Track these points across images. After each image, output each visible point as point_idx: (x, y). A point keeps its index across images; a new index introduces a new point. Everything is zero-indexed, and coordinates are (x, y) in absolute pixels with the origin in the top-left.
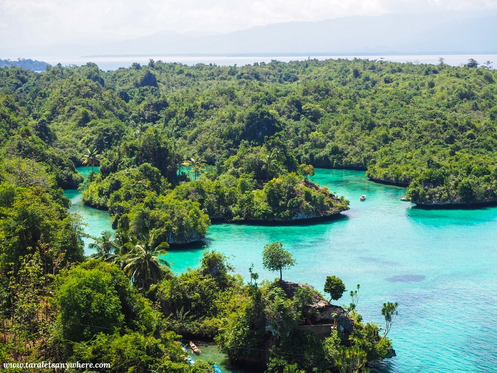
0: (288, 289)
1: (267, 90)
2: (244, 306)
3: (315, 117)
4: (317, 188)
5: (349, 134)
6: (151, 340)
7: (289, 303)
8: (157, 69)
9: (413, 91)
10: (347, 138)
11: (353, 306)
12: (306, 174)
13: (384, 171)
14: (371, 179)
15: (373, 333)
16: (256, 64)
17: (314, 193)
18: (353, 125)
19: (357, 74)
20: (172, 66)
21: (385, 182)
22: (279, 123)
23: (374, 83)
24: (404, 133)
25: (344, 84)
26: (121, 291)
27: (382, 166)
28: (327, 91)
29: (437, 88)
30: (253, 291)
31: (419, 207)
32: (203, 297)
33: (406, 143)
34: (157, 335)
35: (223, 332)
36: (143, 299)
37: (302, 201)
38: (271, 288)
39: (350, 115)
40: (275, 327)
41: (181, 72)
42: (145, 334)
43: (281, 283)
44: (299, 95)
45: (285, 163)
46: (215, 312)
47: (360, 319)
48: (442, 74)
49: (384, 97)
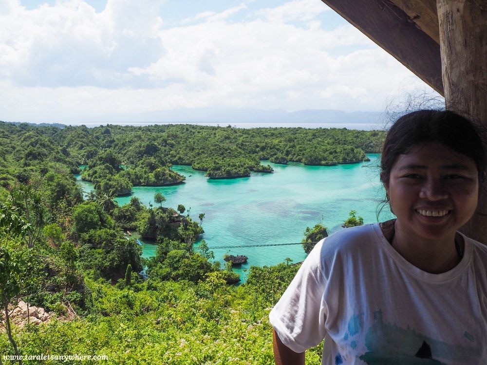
0: (164, 210)
1: (154, 135)
2: (147, 217)
3: (172, 146)
4: (173, 172)
5: (185, 152)
6: (112, 231)
7: (164, 215)
8: (110, 127)
9: (208, 136)
10: (184, 153)
11: (188, 215)
12: (169, 167)
13: (198, 166)
14: (193, 169)
15: (196, 225)
16: (149, 126)
17: (172, 174)
18: (186, 149)
19: (187, 130)
20: (116, 126)
21: (199, 169)
22: (158, 148)
23: (194, 133)
24: (205, 151)
25: (183, 133)
26: (99, 213)
27: (198, 164)
28: (176, 136)
29: (217, 135)
30: (151, 211)
31: (211, 178)
32: (131, 214)
33: (206, 155)
34: (114, 229)
35: (139, 227)
36: (108, 216)
37: (167, 178)
38: (157, 210)
39: (185, 145)
40: (159, 224)
41: (120, 129)
42: (110, 229)
43: (161, 208)
44: (166, 137)
45: (161, 163)
46: (136, 220)
47: (191, 220)
48: (219, 130)
49: (198, 138)
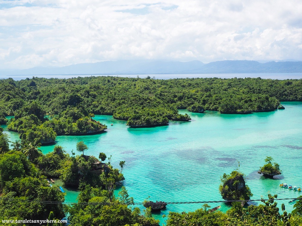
0: (86, 158)
1: (77, 87)
2: (70, 165)
3: (94, 96)
4: (96, 122)
5: (107, 102)
6: (35, 179)
7: (86, 163)
8: (36, 80)
9: (129, 87)
10: (106, 104)
11: (109, 163)
12: (91, 117)
13: (119, 115)
14: (115, 118)
15: (117, 172)
16: (72, 78)
17: (94, 123)
18: (108, 99)
19: (109, 81)
20: (41, 79)
21: (120, 119)
22: (81, 99)
23: (115, 84)
24: (126, 102)
25: (104, 85)
26: (24, 162)
27: (119, 113)
28: (98, 87)
29: (137, 86)
30: (73, 159)
31: (132, 127)
32: (55, 162)
33: (127, 105)
34: (38, 177)
35: (62, 174)
36: (32, 164)
37: (90, 127)
38: (80, 158)
39: (107, 95)
40: (82, 172)
41: (45, 81)
42: (33, 177)
43: (83, 156)
44: (88, 89)
45: (84, 113)
46: (59, 167)
47: (112, 167)
48: (138, 81)
49: (118, 89)
